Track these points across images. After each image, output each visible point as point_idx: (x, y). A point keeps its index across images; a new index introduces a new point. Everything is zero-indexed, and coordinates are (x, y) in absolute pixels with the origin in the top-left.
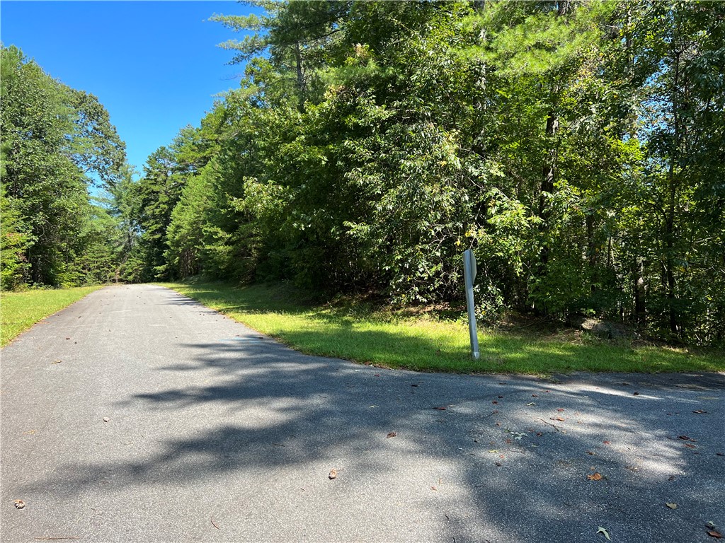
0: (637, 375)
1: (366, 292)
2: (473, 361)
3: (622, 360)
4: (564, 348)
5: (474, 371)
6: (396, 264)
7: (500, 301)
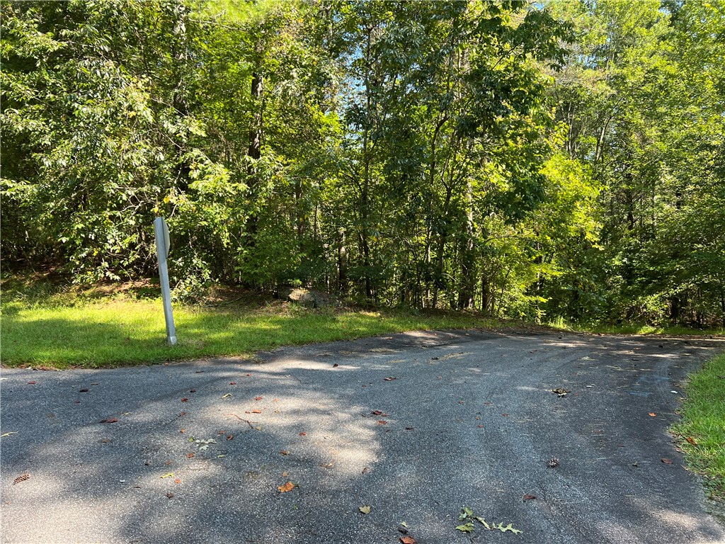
0: (337, 344)
1: (47, 269)
2: (169, 348)
3: (325, 330)
4: (271, 322)
5: (168, 360)
6: (78, 234)
7: (206, 274)
